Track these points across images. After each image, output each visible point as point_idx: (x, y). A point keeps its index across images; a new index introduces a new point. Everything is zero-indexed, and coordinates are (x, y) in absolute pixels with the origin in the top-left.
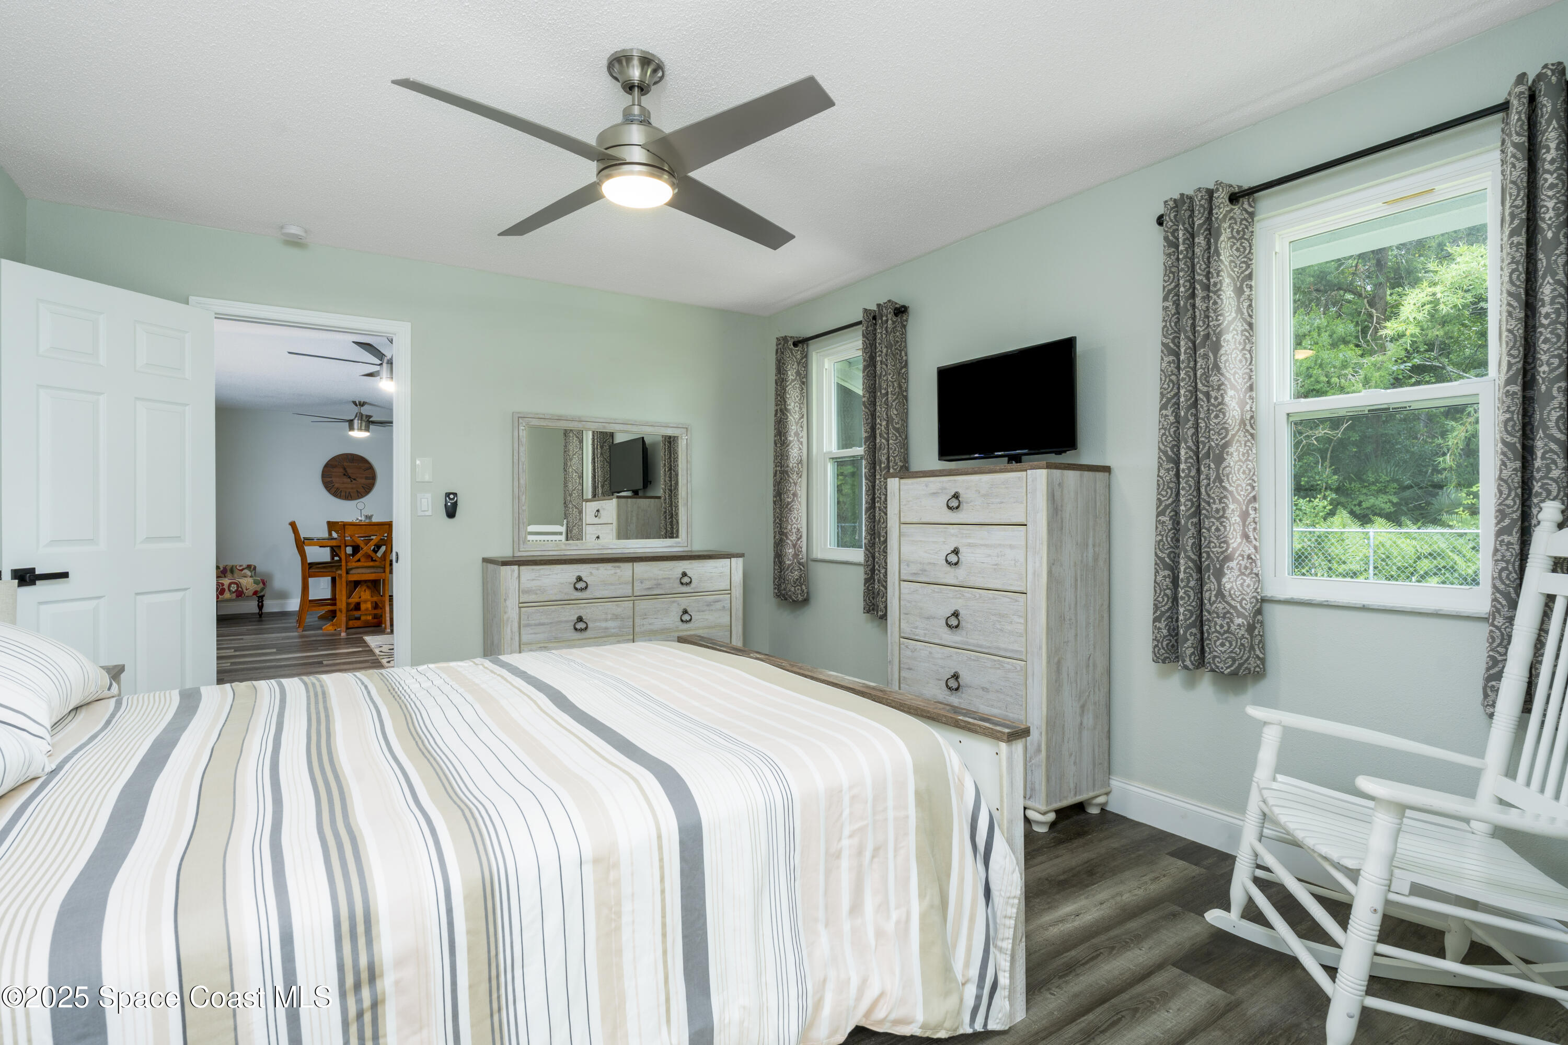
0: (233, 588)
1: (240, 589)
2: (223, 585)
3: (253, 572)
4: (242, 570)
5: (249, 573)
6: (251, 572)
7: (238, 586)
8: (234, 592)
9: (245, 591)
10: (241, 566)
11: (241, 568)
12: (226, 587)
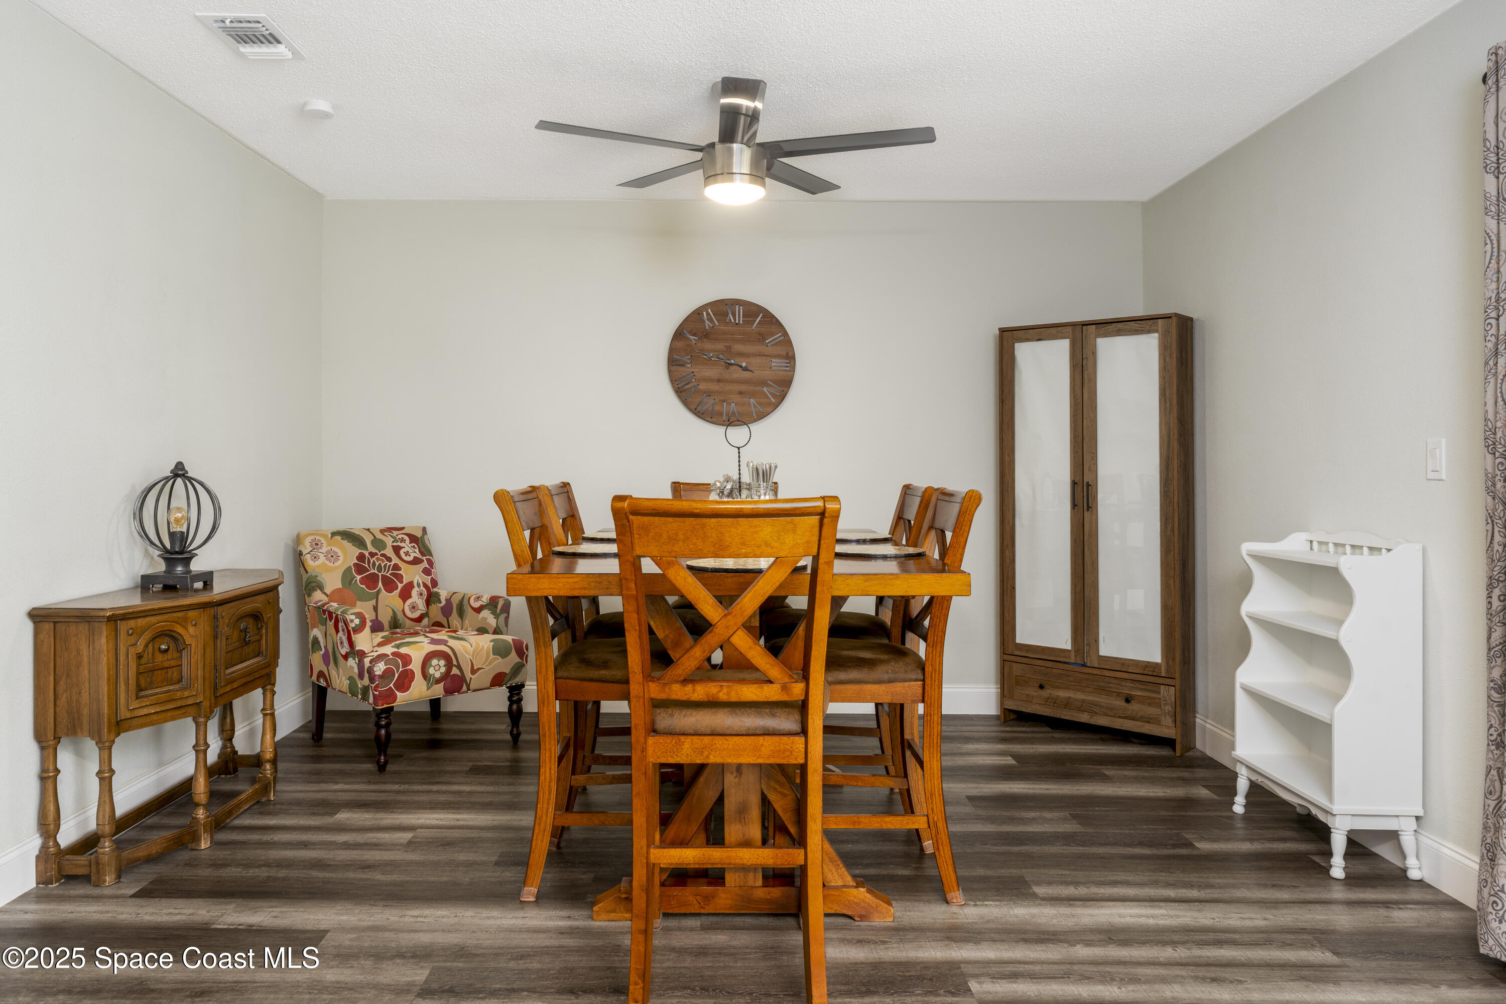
0: (437, 668)
1: (455, 671)
2: (407, 660)
3: (502, 617)
4: (478, 610)
5: (492, 621)
6: (497, 617)
7: (449, 665)
8: (438, 681)
9: (468, 675)
10: (478, 598)
11: (476, 605)
12: (415, 666)
